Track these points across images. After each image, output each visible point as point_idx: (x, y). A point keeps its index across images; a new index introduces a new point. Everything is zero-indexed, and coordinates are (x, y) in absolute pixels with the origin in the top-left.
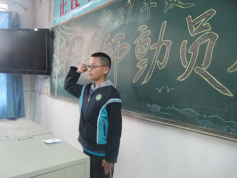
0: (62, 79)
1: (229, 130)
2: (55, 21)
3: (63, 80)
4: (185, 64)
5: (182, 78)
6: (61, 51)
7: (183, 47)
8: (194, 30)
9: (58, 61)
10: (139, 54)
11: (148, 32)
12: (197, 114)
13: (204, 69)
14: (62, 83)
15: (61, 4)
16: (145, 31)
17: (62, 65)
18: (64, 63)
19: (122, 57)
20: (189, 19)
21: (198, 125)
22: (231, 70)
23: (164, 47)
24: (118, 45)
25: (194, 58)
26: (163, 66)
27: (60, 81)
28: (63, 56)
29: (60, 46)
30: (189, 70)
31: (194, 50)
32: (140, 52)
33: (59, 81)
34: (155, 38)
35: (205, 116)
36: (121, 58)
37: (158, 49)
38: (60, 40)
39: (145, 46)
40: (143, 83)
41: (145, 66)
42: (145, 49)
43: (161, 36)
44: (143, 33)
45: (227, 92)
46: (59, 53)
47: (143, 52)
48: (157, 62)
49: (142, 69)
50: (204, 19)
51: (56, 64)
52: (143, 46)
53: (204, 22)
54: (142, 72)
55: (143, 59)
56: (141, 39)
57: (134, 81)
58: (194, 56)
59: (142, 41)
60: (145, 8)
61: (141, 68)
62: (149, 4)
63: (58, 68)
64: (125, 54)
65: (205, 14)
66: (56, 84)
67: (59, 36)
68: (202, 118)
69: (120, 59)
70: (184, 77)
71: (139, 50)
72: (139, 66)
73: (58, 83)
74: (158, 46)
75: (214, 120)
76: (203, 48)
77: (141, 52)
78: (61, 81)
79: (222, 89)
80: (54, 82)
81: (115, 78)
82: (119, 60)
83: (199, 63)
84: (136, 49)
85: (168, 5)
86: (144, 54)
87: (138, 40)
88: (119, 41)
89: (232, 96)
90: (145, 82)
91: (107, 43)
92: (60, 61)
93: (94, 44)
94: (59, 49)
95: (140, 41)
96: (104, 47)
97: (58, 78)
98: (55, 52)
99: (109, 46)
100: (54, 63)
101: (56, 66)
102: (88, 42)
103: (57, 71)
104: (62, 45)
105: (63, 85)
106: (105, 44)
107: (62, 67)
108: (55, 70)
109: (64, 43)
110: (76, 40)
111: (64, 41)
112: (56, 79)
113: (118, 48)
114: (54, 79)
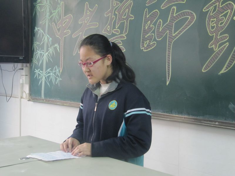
0: (56, 70)
3: (59, 71)
6: (55, 22)
9: (46, 39)
10: (213, 27)
14: (58, 76)
17: (56, 45)
18: (62, 43)
19: (181, 32)
24: (173, 13)
27: (51, 74)
28: (59, 30)
29: (51, 13)
32: (215, 25)
33: (49, 73)
36: (179, 33)
38: (50, 3)
39: (225, 15)
40: (223, 71)
41: (225, 47)
42: (225, 20)
46: (49, 24)
47: (221, 24)
49: (219, 51)
51: (44, 43)
52: (220, 16)
54: (219, 55)
55: (220, 35)
56: (217, 4)
57: (205, 69)
59: (218, 7)
61: (216, 50)
63: (47, 50)
64: (184, 29)
66: (44, 79)
69: (177, 35)
71: (212, 21)
72: (213, 46)
73: (49, 77)
77: (217, 25)
78: (55, 73)
80: (39, 75)
81: (169, 65)
82: (175, 37)
84: (207, 19)
86: (222, 28)
87: (211, 5)
88: (175, 8)
90: (225, 70)
91: (151, 8)
92: (51, 39)
93: (124, 11)
94: (49, 17)
95: (215, 7)
96: (146, 16)
97: (47, 69)
98: (40, 23)
99: (155, 14)
100: (38, 43)
101: (43, 48)
102: (113, 7)
103: (45, 58)
104: (57, 11)
105: (59, 79)
106: (146, 12)
107: (55, 48)
108: (41, 54)
109: (60, 8)
110: (87, 4)
111: (59, 4)
112: (42, 70)
113: (173, 18)
114: (37, 70)
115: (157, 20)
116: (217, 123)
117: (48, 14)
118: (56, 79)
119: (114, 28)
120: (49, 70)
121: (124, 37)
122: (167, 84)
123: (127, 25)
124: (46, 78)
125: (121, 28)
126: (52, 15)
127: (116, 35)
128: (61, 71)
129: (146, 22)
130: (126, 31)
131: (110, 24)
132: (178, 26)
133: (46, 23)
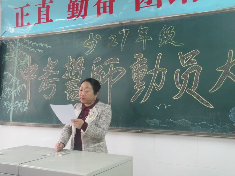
0: (23, 101)
1: (213, 131)
2: (6, 31)
3: (27, 103)
4: (179, 86)
5: (177, 97)
6: (22, 68)
7: (177, 74)
8: (185, 63)
9: (14, 80)
10: (136, 78)
11: (145, 61)
12: (190, 122)
13: (193, 90)
14: (25, 106)
15: (17, 14)
16: (141, 58)
17: (24, 85)
18: (29, 83)
19: (117, 79)
20: (180, 54)
21: (191, 130)
22: (212, 91)
23: (160, 74)
24: (111, 68)
25: (185, 82)
26: (160, 88)
27: (19, 105)
28: (26, 74)
29: (19, 63)
30: (182, 91)
31: (185, 76)
32: (137, 76)
33: (17, 104)
34: (151, 65)
35: (196, 124)
36: (115, 80)
37: (155, 75)
38: (18, 56)
39: (143, 71)
40: (142, 102)
41: (143, 88)
42: (142, 74)
43: (157, 65)
44: (139, 59)
45: (210, 106)
46: (17, 71)
47: (141, 76)
48: (155, 85)
49: (140, 90)
50: (191, 56)
51: (12, 84)
52: (140, 71)
53: (191, 58)
54: (140, 93)
55: (140, 82)
56: (138, 65)
57: (132, 100)
58: (186, 81)
59: (138, 67)
60: (140, 39)
61: (138, 90)
62: (145, 37)
63: (15, 88)
64: (118, 77)
65: (192, 52)
66: (12, 109)
67: (17, 52)
68: (194, 125)
69: (114, 81)
70: (178, 96)
71: (135, 74)
72: (137, 88)
73: (16, 107)
74: (155, 71)
75: (203, 126)
76: (192, 75)
77: (138, 76)
78: (23, 104)
79: (206, 104)
80: (8, 105)
81: (110, 98)
82: (113, 82)
83: (189, 86)
84: (132, 73)
85: (163, 42)
86: (141, 78)
87: (134, 65)
88: (113, 65)
89: (213, 108)
90: (144, 101)
91: (97, 64)
92: (18, 80)
93: (78, 64)
94: (17, 65)
95: (137, 66)
96: (93, 69)
97: (15, 101)
98: (9, 69)
99: (100, 68)
100: (7, 83)
101: (11, 86)
102: (70, 62)
103: (13, 92)
104: (24, 62)
105: (26, 108)
106: (94, 66)
107: (23, 87)
108: (10, 91)
109: (27, 60)
110: (49, 59)
111: (27, 57)
112: (11, 102)
113: (111, 71)
114: (6, 102)
115: (101, 72)
116: (140, 131)
117: (16, 63)
118: (23, 108)
119: (71, 75)
120: (17, 102)
121: (78, 81)
123: (80, 73)
124: (14, 107)
125: (76, 75)
126: (20, 64)
127: (73, 79)
128: (28, 103)
129: (94, 73)
130: (80, 77)
131: (68, 73)
132: (115, 76)
133: (14, 69)
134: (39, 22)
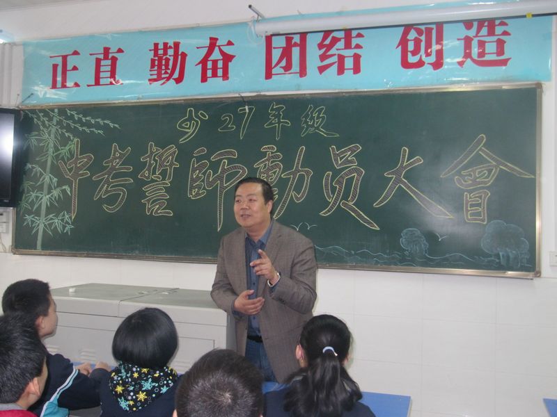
0: (64, 215)
1: (377, 263)
2: (32, 94)
3: (71, 218)
4: (329, 197)
5: (326, 213)
6: (63, 159)
7: (327, 179)
8: (340, 162)
9: (47, 179)
11: (279, 156)
12: (344, 250)
13: (351, 204)
14: (67, 223)
15: (55, 67)
16: (272, 153)
17: (66, 187)
18: (75, 185)
20: (333, 149)
21: (346, 262)
22: (376, 205)
23: (302, 177)
24: (224, 166)
25: (339, 192)
26: (301, 198)
27: (56, 221)
28: (70, 170)
29: (56, 149)
30: (334, 204)
31: (339, 183)
33: (52, 219)
34: (288, 163)
35: (353, 252)
36: (230, 185)
37: (294, 178)
38: (56, 137)
39: (274, 173)
42: (274, 177)
43: (298, 163)
44: (269, 153)
45: (374, 226)
46: (52, 162)
47: (271, 179)
48: (293, 193)
50: (349, 153)
51: (42, 184)
52: (270, 173)
53: (349, 156)
56: (267, 162)
58: (340, 189)
59: (268, 166)
60: (271, 124)
62: (279, 120)
63: (49, 192)
65: (351, 147)
66: (41, 227)
67: (53, 130)
68: (350, 255)
69: (228, 186)
70: (328, 211)
71: (263, 176)
73: (50, 225)
74: (294, 173)
75: (363, 255)
76: (350, 181)
78: (62, 220)
79: (369, 223)
80: (33, 222)
82: (226, 187)
83: (346, 197)
84: (258, 174)
85: (307, 129)
87: (262, 163)
88: (226, 161)
89: (379, 229)
91: (199, 159)
92: (55, 180)
93: (167, 158)
94: (53, 153)
95: (265, 165)
96: (193, 165)
97: (47, 214)
98: (37, 159)
99: (204, 165)
100: (32, 183)
101: (41, 188)
102: (152, 153)
103: (45, 199)
104: (67, 148)
105: (68, 227)
106: (194, 161)
107: (64, 191)
108: (37, 197)
109: (73, 146)
110: (115, 145)
111: (72, 141)
112: (39, 216)
113: (224, 171)
114: (29, 215)
115: (206, 171)
117: (51, 150)
118: (64, 227)
119: (154, 173)
120: (51, 216)
121: (167, 184)
122: (219, 230)
123: (170, 172)
124: (45, 225)
125: (164, 174)
126: (59, 152)
127: (157, 181)
128: (73, 218)
129: (194, 171)
130: (169, 178)
131: (149, 170)
132: (229, 178)
133: (47, 160)
134: (97, 83)
